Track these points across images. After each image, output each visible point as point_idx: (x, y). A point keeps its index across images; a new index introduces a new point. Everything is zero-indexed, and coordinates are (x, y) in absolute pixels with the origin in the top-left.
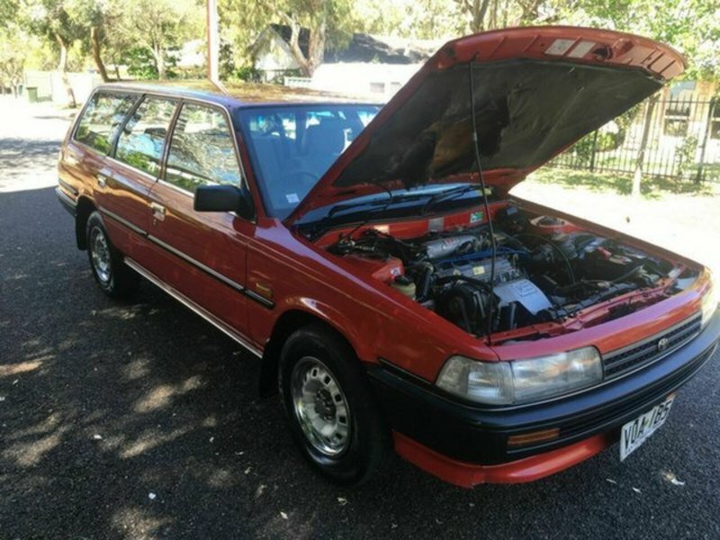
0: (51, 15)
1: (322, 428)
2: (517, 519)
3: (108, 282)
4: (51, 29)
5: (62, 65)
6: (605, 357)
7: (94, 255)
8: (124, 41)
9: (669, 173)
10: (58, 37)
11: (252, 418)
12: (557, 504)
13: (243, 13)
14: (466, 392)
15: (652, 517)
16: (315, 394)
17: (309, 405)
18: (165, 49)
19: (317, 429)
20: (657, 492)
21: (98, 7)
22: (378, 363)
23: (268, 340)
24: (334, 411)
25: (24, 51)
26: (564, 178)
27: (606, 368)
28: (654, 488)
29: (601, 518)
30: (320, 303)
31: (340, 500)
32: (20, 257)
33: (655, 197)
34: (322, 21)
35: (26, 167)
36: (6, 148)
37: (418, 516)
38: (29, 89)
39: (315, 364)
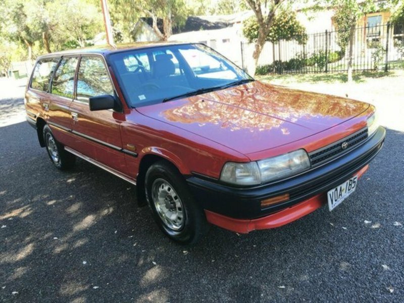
0: (20, 29)
1: (170, 216)
2: (279, 250)
3: (58, 162)
4: (21, 37)
5: (30, 56)
6: (310, 154)
7: (49, 149)
8: (61, 38)
9: (369, 68)
10: (26, 41)
11: (137, 219)
12: (301, 240)
13: (124, 13)
14: (236, 181)
15: (353, 240)
16: (164, 199)
17: (162, 205)
18: (84, 40)
19: (168, 217)
20: (356, 228)
21: (44, 21)
22: (191, 174)
23: (138, 174)
24: (175, 205)
25: (9, 51)
26: (312, 78)
27: (311, 160)
28: (354, 226)
29: (325, 244)
30: (158, 148)
31: (184, 252)
32: (12, 157)
33: (362, 81)
34: (169, 12)
35: (15, 112)
36: (2, 104)
37: (226, 255)
38: (14, 72)
39: (163, 182)
